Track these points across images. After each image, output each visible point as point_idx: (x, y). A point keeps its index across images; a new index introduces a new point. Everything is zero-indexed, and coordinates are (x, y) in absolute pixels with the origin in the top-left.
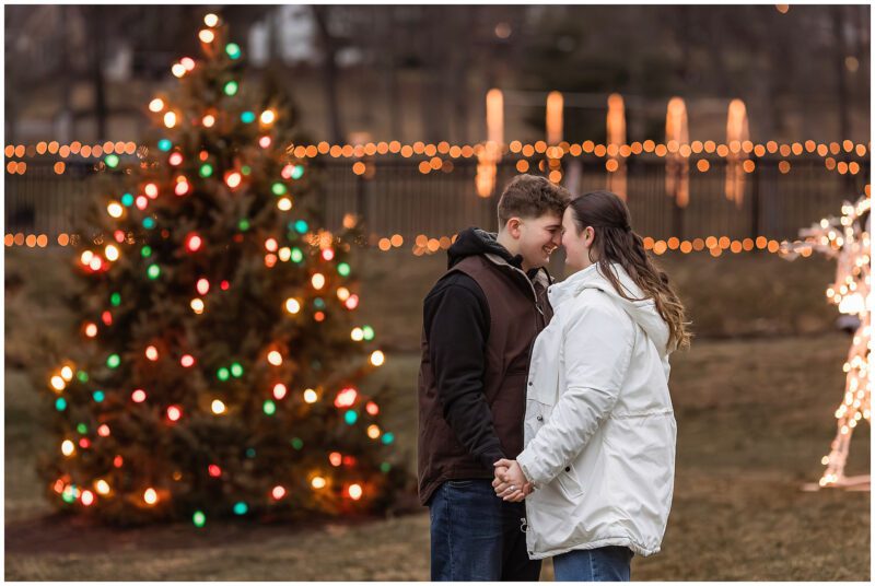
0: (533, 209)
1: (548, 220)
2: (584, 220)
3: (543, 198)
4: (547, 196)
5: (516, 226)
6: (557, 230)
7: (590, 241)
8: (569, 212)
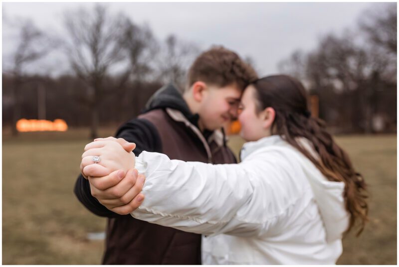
0: (220, 79)
1: (231, 92)
2: (265, 101)
3: (232, 71)
4: (237, 70)
5: (201, 90)
6: (235, 103)
7: (268, 122)
8: (250, 91)
